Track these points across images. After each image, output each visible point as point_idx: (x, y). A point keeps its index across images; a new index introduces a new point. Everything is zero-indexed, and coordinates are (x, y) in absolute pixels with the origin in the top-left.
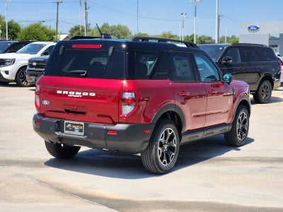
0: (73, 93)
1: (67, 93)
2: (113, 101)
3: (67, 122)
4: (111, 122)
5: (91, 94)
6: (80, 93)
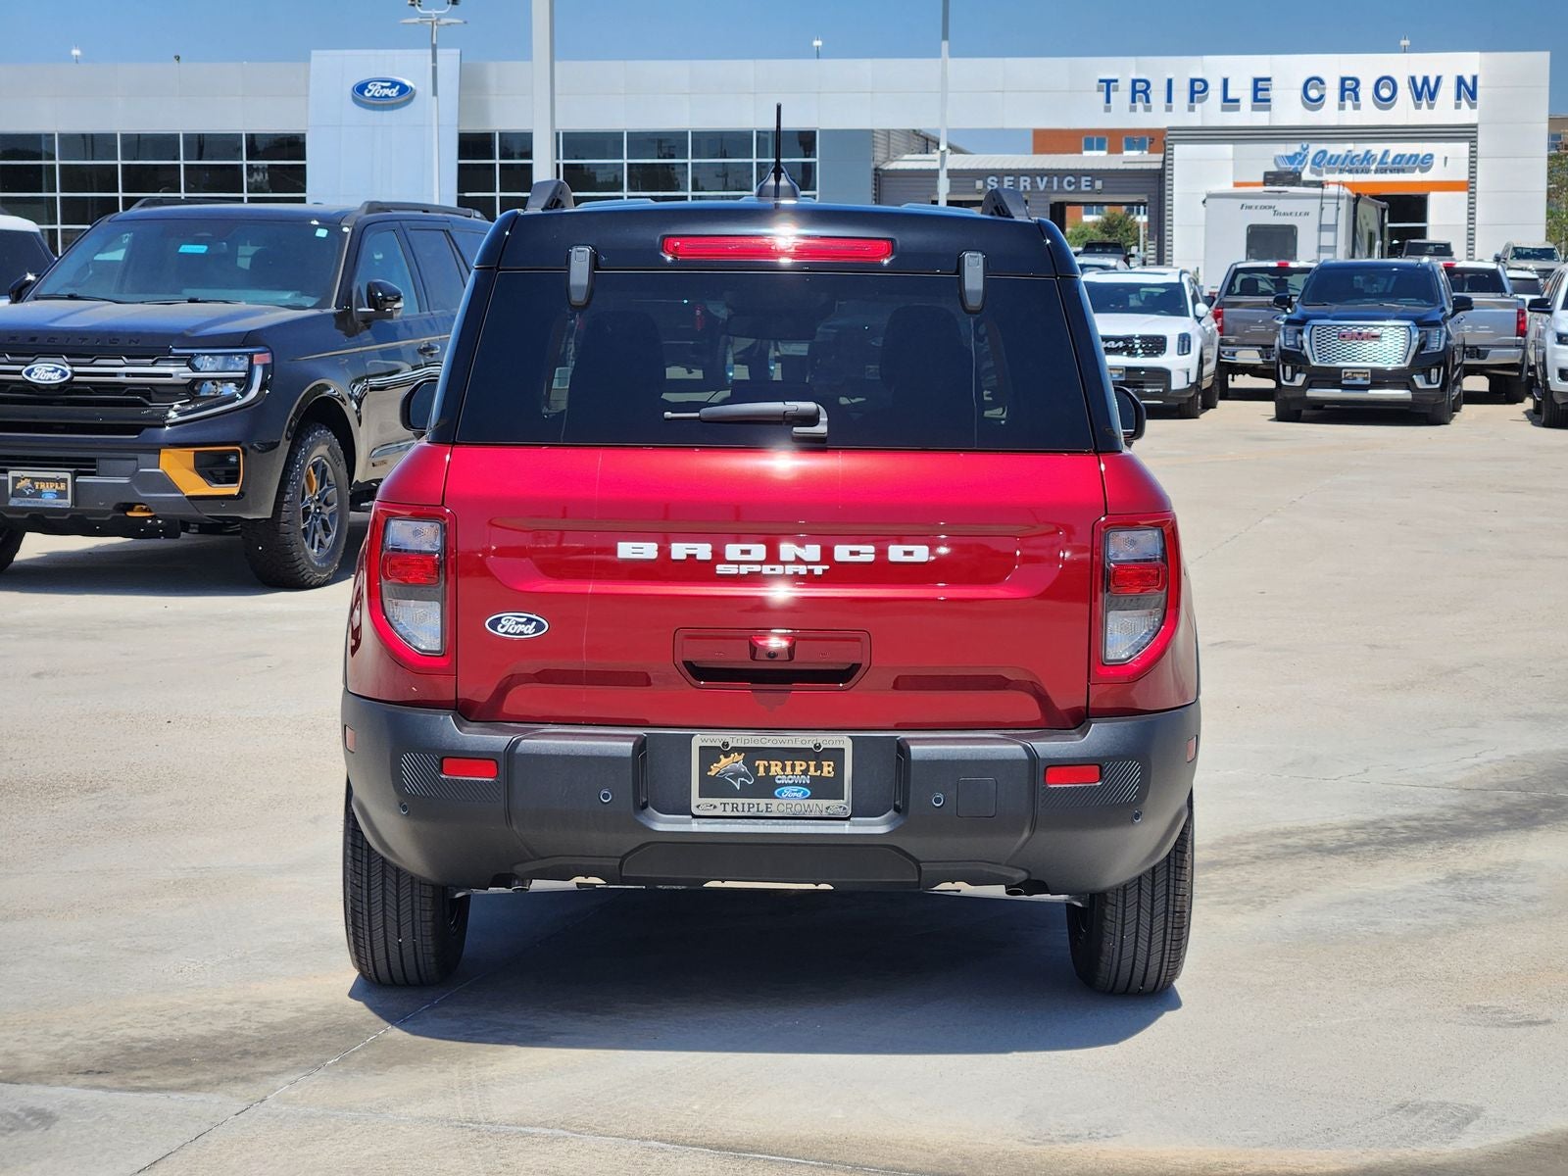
0: (759, 551)
1: (703, 551)
2: (1053, 593)
3: (715, 738)
4: (1034, 712)
5: (896, 553)
6: (813, 552)
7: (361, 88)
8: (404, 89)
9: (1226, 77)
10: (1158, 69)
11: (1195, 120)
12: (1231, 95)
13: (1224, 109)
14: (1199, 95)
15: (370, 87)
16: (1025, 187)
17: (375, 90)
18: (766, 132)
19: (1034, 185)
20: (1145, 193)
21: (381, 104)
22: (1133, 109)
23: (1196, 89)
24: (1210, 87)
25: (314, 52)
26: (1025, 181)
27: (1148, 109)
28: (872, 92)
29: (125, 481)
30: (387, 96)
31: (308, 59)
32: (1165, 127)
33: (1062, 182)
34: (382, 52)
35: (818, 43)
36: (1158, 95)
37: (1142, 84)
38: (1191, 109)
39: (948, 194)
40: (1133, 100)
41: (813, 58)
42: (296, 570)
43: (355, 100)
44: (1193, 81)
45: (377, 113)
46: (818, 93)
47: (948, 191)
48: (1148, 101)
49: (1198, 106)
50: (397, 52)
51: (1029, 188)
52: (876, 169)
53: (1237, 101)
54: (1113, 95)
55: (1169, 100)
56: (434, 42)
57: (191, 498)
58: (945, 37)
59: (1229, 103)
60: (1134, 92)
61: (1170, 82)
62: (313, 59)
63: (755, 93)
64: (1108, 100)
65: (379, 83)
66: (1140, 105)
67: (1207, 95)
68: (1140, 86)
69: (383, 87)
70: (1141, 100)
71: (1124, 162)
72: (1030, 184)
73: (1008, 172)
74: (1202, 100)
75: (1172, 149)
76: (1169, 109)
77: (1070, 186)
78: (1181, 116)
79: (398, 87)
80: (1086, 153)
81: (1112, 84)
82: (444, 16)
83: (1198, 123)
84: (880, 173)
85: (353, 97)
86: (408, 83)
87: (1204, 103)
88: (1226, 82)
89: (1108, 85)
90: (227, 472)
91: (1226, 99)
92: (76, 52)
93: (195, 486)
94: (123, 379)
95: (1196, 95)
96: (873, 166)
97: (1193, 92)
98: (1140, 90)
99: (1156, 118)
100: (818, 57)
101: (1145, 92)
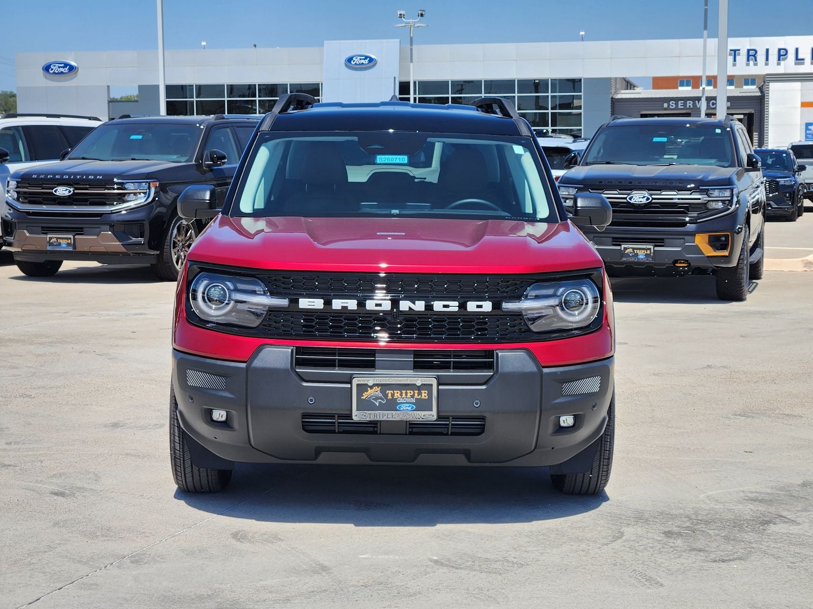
7: (350, 60)
8: (371, 60)
9: (797, 47)
10: (761, 43)
11: (781, 69)
12: (800, 57)
13: (796, 64)
14: (783, 57)
15: (354, 59)
16: (690, 106)
17: (356, 60)
18: (556, 80)
19: (695, 105)
20: (752, 108)
21: (360, 68)
22: (748, 65)
23: (782, 54)
24: (789, 53)
25: (325, 42)
26: (690, 103)
27: (756, 65)
28: (611, 58)
29: (679, 249)
30: (363, 64)
31: (322, 45)
32: (765, 74)
33: (709, 103)
34: (360, 41)
35: (582, 33)
36: (761, 57)
37: (753, 51)
38: (779, 64)
39: (706, 110)
40: (748, 60)
41: (579, 41)
42: (741, 292)
43: (346, 65)
44: (780, 50)
45: (358, 72)
46: (583, 59)
47: (706, 109)
48: (756, 60)
49: (782, 62)
50: (367, 41)
51: (692, 107)
52: (612, 98)
53: (803, 59)
54: (737, 57)
55: (767, 59)
56: (412, 36)
57: (708, 257)
58: (705, 28)
59: (799, 60)
60: (749, 56)
61: (767, 50)
62: (325, 45)
63: (550, 60)
64: (735, 60)
65: (359, 57)
66: (751, 63)
67: (787, 57)
68: (752, 53)
69: (360, 59)
70: (752, 60)
71: (740, 93)
72: (693, 104)
73: (681, 99)
74: (784, 59)
75: (768, 85)
76: (767, 64)
77: (713, 105)
78: (773, 68)
79: (368, 59)
80: (680, 88)
81: (737, 52)
82: (417, 22)
83: (782, 72)
84: (614, 100)
85: (345, 64)
86: (373, 57)
87: (786, 61)
88: (797, 50)
89: (735, 52)
90: (721, 245)
91: (797, 59)
92: (204, 43)
93: (709, 251)
94: (677, 201)
95: (781, 57)
96: (611, 97)
97: (779, 55)
98: (752, 55)
99: (760, 69)
100: (582, 40)
101: (754, 56)
